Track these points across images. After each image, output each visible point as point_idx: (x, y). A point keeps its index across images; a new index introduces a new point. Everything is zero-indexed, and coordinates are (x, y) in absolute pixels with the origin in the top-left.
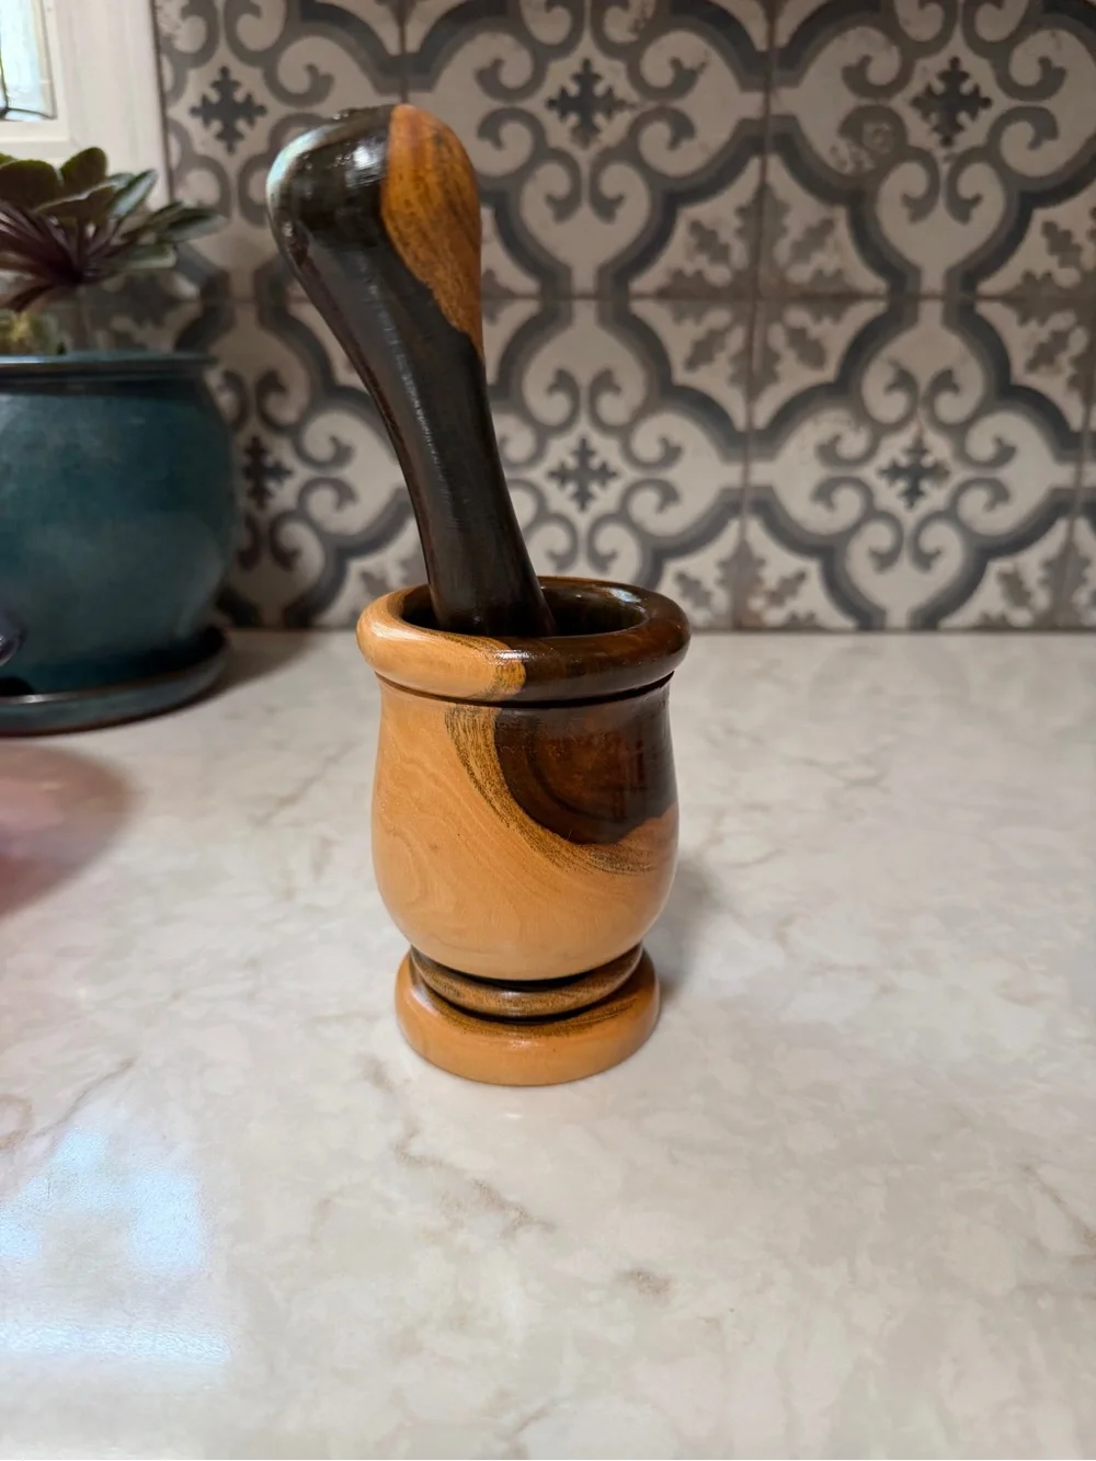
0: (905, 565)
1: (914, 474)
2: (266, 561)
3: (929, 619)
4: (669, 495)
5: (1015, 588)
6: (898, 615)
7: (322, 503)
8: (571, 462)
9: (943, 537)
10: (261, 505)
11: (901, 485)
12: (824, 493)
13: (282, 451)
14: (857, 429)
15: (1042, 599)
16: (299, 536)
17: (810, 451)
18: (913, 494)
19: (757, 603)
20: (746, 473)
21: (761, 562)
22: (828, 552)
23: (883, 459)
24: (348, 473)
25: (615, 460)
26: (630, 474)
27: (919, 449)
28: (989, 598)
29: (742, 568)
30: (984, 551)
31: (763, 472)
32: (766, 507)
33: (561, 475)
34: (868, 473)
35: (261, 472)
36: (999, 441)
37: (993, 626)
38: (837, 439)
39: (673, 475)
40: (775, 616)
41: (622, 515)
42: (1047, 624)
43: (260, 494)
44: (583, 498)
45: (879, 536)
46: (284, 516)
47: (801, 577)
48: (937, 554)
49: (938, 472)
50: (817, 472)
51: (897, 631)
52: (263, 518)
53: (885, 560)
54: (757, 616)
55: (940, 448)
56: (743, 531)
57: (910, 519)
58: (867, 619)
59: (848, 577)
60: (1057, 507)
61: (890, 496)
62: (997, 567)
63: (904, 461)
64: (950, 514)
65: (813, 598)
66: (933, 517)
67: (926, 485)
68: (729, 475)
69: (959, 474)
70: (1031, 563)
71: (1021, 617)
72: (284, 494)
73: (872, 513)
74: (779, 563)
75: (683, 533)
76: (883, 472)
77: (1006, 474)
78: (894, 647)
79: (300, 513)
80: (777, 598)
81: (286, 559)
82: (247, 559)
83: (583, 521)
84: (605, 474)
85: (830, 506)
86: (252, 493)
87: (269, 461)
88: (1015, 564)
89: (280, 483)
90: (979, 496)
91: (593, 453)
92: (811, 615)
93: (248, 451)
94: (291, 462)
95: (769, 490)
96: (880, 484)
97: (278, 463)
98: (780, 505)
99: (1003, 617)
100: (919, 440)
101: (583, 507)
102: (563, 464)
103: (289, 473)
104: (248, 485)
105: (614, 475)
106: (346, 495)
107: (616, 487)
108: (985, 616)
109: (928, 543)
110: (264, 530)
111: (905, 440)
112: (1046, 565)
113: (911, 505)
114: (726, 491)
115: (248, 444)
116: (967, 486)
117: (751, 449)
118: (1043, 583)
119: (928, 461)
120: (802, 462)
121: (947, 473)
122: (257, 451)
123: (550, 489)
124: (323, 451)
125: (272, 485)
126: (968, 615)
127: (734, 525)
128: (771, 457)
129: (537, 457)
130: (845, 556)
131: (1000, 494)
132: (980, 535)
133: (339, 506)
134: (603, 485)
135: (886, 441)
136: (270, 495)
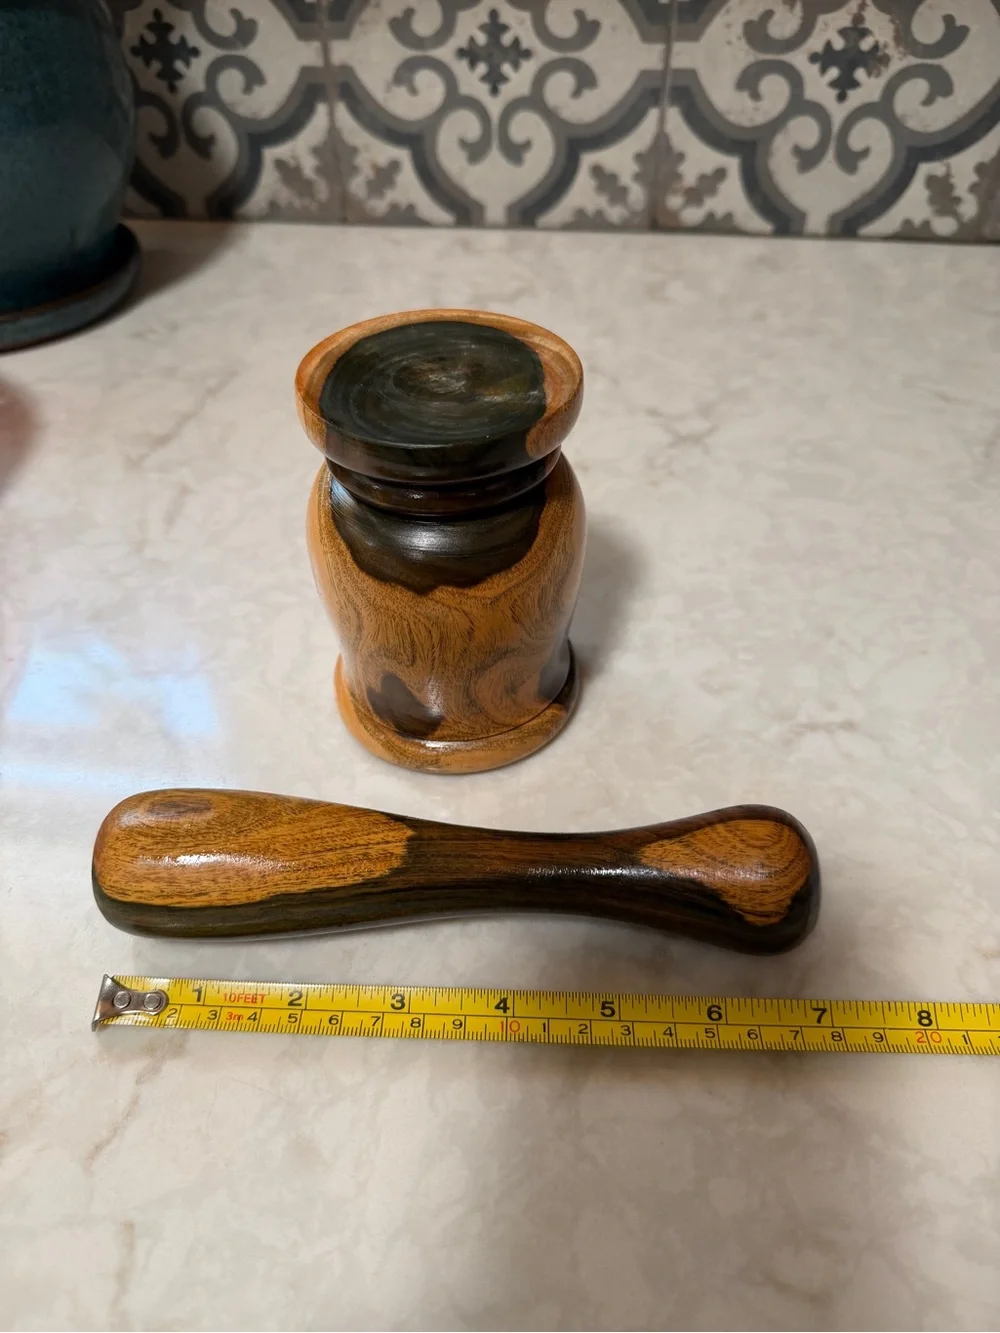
0: (829, 163)
1: (848, 61)
2: (184, 149)
4: (586, 78)
5: (942, 195)
6: (817, 221)
7: (231, 82)
8: (482, 39)
9: (874, 137)
10: (173, 89)
11: (833, 73)
12: (748, 81)
13: (185, 29)
14: (790, 3)
15: (969, 208)
16: (211, 121)
17: (738, 29)
18: (844, 85)
19: (675, 201)
20: (667, 56)
21: (681, 157)
22: (748, 147)
23: (816, 44)
24: (253, 52)
25: (530, 39)
26: (545, 54)
27: (856, 31)
28: (915, 203)
29: (660, 161)
30: (914, 151)
31: (685, 55)
32: (687, 94)
33: (470, 54)
34: (798, 59)
35: (164, 51)
36: (949, 20)
37: (913, 234)
38: (768, 15)
39: (588, 55)
40: (693, 215)
41: (535, 101)
42: (972, 235)
43: (171, 77)
44: (495, 80)
45: (804, 131)
46: (195, 100)
47: (720, 174)
48: (864, 152)
49: (875, 59)
50: (744, 56)
51: (815, 236)
52: (177, 101)
53: (807, 159)
54: (674, 215)
55: (880, 29)
56: (662, 120)
57: (838, 113)
58: (785, 221)
59: (769, 176)
61: (819, 86)
62: (925, 169)
63: (839, 43)
64: (883, 110)
65: (731, 198)
66: (865, 111)
67: (860, 74)
68: (649, 57)
69: (899, 61)
70: (963, 167)
71: (945, 225)
72: (194, 75)
73: (799, 104)
74: (699, 158)
75: (599, 122)
76: (813, 58)
77: (949, 63)
78: (809, 253)
79: (210, 97)
80: (695, 196)
81: (204, 146)
82: (166, 146)
83: (495, 107)
84: (519, 53)
85: (756, 96)
86: (161, 75)
87: (174, 38)
88: (948, 167)
89: (188, 64)
90: (919, 87)
91: (505, 28)
92: (729, 216)
93: (150, 27)
94: (195, 39)
95: (692, 74)
96: (809, 71)
97: (183, 40)
98: (702, 91)
99: (926, 224)
100: (858, 19)
101: (495, 91)
102: (472, 40)
103: (195, 52)
104: (156, 66)
105: (527, 54)
106: (254, 77)
107: (529, 68)
108: (907, 222)
109: (856, 142)
110: (178, 115)
111: (842, 18)
112: (980, 169)
113: (842, 97)
114: (644, 75)
115: (150, 19)
116: (905, 75)
117: (674, 25)
118: (973, 189)
119: (866, 44)
120: (729, 43)
121: (885, 60)
122: (162, 28)
123: (460, 68)
124: (226, 27)
125: (179, 65)
126: (890, 221)
127: (653, 114)
128: (695, 36)
129: (446, 30)
130: (768, 153)
131: (941, 85)
132: (913, 133)
133: (248, 89)
134: (516, 66)
135: (822, 19)
136: (179, 76)
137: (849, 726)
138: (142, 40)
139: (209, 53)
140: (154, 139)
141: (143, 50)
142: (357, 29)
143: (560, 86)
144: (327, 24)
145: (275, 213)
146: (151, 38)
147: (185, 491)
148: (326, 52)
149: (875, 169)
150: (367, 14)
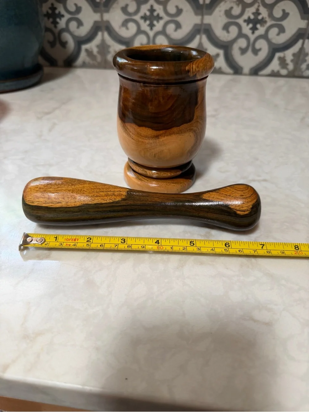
0: (249, 53)
1: (255, 22)
2: (58, 45)
3: (255, 72)
4: (178, 26)
5: (283, 63)
6: (246, 70)
7: (73, 25)
8: (148, 13)
9: (262, 45)
10: (56, 27)
11: (251, 25)
12: (226, 28)
13: (60, 9)
14: (238, 5)
15: (291, 67)
16: (67, 37)
17: (223, 13)
18: (254, 29)
20: (202, 19)
22: (226, 47)
23: (245, 17)
24: (80, 16)
25: (162, 14)
26: (166, 18)
27: (257, 13)
28: (275, 65)
30: (275, 49)
31: (208, 19)
32: (208, 31)
33: (145, 18)
34: (240, 21)
35: (54, 15)
36: (284, 11)
37: (275, 75)
38: (232, 8)
39: (179, 19)
41: (163, 32)
42: (292, 75)
43: (55, 23)
44: (152, 26)
45: (242, 43)
46: (62, 30)
47: (218, 55)
48: (260, 50)
49: (263, 22)
50: (224, 20)
51: (245, 75)
52: (56, 31)
53: (243, 51)
55: (264, 13)
56: (201, 39)
57: (252, 37)
58: (237, 70)
59: (232, 56)
60: (300, 35)
61: (246, 29)
62: (278, 55)
63: (252, 17)
64: (265, 36)
65: (221, 62)
66: (260, 37)
67: (258, 26)
68: (197, 20)
69: (269, 22)
70: (289, 54)
71: (284, 72)
72: (62, 23)
73: (241, 35)
74: (211, 50)
75: (183, 38)
76: (245, 21)
77: (284, 23)
78: (244, 80)
79: (67, 30)
81: (64, 44)
82: (52, 44)
83: (151, 34)
84: (159, 18)
85: (228, 32)
86: (52, 23)
87: (57, 12)
88: (284, 54)
89: (60, 19)
90: (275, 30)
91: (155, 10)
92: (220, 68)
93: (50, 8)
94: (63, 12)
95: (209, 25)
96: (244, 25)
97: (59, 13)
98: (212, 31)
99: (278, 72)
100: (258, 10)
101: (151, 29)
102: (145, 14)
103: (63, 16)
104: (51, 20)
105: (161, 18)
106: (80, 23)
107: (162, 22)
108: (273, 71)
109: (257, 46)
110: (57, 35)
111: (253, 9)
112: (294, 55)
113: (253, 33)
114: (196, 25)
115: (50, 6)
116: (271, 26)
117: (204, 11)
118: (292, 61)
119: (260, 17)
120: (220, 16)
121: (266, 22)
122: (53, 8)
123: (141, 22)
124: (72, 8)
125: (58, 20)
126: (268, 70)
127: (198, 37)
128: (210, 14)
129: (137, 11)
130: (231, 49)
131: (282, 30)
132: (274, 44)
133: (78, 27)
134: (158, 22)
135: (247, 10)
136: (57, 23)
137: (265, 180)
138: (47, 12)
139: (67, 16)
140: (49, 42)
141: (48, 15)
142: (111, 10)
143: (171, 28)
144: (103, 9)
145: (84, 65)
146: (50, 12)
147: (54, 124)
148: (102, 16)
149: (263, 54)
150: (115, 5)
